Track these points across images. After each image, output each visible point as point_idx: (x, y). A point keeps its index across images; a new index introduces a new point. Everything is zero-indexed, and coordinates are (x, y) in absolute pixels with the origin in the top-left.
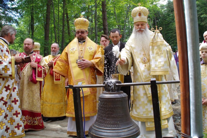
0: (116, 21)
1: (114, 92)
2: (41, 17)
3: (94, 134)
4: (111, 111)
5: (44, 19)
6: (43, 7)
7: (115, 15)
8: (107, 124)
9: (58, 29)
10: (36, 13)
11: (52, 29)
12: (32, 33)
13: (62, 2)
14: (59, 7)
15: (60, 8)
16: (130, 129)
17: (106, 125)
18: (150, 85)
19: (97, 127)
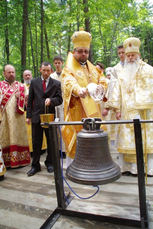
0: (101, 41)
1: (93, 130)
2: (17, 38)
3: (71, 176)
4: (89, 152)
5: (20, 41)
6: (18, 26)
7: (101, 35)
8: (85, 165)
9: (36, 51)
10: (11, 34)
11: (30, 52)
12: (7, 57)
13: (40, 20)
14: (36, 26)
15: (38, 27)
16: (110, 171)
17: (84, 167)
18: (133, 124)
19: (75, 168)
